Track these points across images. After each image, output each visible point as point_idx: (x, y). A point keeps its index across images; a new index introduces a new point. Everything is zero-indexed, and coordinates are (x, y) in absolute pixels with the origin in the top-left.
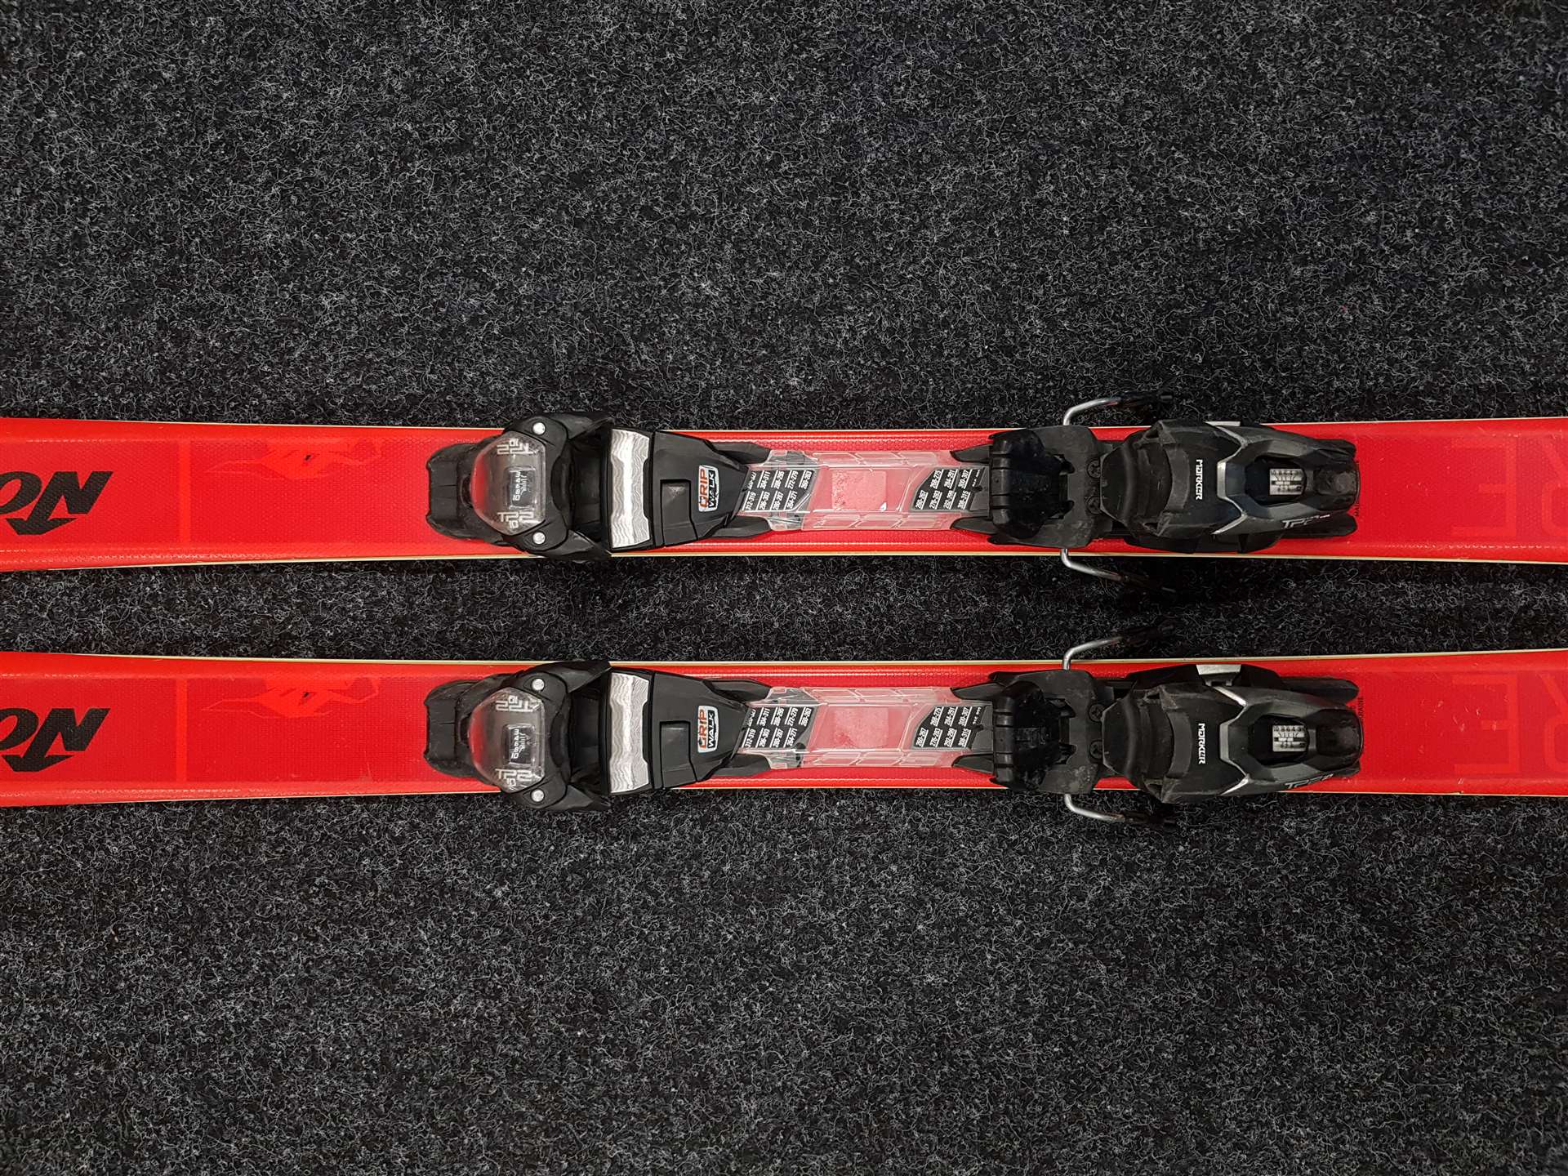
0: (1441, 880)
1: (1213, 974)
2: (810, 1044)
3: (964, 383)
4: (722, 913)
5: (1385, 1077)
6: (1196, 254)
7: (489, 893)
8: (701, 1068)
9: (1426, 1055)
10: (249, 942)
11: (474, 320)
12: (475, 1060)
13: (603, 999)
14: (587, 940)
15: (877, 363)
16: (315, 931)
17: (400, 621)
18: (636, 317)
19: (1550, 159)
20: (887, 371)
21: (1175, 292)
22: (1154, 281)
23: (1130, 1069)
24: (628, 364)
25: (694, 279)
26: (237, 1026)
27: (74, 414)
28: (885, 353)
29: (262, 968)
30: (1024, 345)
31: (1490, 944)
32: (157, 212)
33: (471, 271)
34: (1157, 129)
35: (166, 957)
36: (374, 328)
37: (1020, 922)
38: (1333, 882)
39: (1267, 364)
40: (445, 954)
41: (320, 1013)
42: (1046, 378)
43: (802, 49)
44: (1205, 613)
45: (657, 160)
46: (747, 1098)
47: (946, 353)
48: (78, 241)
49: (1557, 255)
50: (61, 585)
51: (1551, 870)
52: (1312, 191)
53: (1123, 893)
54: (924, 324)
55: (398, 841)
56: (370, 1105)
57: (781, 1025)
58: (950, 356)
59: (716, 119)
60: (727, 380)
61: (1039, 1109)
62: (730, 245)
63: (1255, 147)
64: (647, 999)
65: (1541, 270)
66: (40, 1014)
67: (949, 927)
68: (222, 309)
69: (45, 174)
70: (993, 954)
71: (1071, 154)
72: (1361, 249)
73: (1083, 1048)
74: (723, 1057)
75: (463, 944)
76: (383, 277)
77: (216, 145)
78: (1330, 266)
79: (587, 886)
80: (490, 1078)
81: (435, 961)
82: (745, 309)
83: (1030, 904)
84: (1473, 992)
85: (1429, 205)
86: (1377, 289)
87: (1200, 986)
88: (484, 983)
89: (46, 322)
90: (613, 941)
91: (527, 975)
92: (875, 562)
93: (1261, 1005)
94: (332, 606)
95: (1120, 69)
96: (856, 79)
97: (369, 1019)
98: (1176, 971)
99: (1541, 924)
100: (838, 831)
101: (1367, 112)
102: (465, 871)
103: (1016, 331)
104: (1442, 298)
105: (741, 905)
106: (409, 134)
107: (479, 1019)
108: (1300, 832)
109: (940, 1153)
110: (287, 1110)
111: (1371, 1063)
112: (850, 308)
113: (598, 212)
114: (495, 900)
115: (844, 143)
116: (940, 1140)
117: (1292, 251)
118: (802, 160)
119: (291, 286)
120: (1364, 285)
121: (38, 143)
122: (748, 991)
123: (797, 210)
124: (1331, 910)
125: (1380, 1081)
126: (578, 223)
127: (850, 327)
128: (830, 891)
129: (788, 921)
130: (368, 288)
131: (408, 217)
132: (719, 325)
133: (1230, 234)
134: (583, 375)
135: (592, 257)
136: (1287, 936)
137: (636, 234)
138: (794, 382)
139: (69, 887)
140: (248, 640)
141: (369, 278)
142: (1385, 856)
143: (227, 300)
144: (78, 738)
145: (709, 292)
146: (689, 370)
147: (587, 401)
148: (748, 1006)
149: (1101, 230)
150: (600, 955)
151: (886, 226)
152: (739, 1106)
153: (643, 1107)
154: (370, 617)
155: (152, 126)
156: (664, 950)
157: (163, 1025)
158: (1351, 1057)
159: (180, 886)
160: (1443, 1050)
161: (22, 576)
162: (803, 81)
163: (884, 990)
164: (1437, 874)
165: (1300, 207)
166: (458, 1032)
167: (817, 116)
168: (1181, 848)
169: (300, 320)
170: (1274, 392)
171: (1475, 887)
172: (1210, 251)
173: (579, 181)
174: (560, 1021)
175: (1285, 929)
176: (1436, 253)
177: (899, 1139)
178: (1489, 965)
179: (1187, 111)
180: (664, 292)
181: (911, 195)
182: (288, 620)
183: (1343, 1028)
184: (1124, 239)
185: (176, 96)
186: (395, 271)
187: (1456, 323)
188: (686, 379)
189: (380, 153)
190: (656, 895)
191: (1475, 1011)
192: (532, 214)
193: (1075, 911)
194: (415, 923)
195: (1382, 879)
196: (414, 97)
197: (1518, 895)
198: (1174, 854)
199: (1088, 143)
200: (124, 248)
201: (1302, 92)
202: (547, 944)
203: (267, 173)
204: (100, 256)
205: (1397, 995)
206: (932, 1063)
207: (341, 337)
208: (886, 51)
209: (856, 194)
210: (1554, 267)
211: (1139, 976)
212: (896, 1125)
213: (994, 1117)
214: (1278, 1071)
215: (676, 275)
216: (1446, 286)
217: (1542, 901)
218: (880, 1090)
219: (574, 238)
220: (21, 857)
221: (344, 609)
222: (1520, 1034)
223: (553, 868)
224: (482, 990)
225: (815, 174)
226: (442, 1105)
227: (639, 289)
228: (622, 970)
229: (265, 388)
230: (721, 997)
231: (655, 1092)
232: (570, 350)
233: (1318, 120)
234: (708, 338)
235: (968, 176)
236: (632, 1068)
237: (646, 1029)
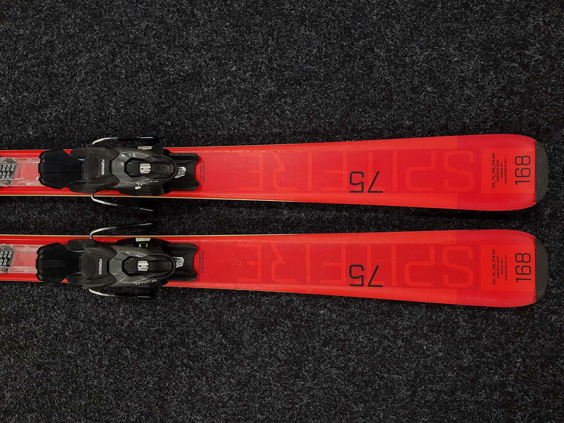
0: (253, 323)
1: (168, 355)
2: (29, 374)
3: (88, 132)
5: (230, 398)
6: (170, 83)
9: (246, 391)
15: (59, 126)
19: (303, 43)
20: (62, 129)
21: (162, 98)
22: (154, 94)
23: (137, 390)
28: (62, 122)
30: (108, 119)
31: (271, 349)
34: (157, 38)
37: (101, 333)
38: (213, 322)
39: (194, 125)
42: (116, 131)
43: (38, 14)
44: (170, 220)
46: (7, 392)
47: (82, 122)
49: (305, 81)
51: (296, 321)
52: (212, 59)
53: (137, 323)
54: (75, 111)
57: (20, 366)
58: (83, 123)
61: (105, 402)
62: (12, 85)
63: (192, 43)
65: (298, 87)
67: (77, 334)
70: (91, 344)
71: (126, 48)
72: (229, 80)
73: (121, 381)
78: (218, 88)
83: (105, 326)
84: (264, 368)
85: (256, 63)
86: (235, 96)
87: (163, 359)
92: (56, 199)
93: (185, 368)
95: (145, 16)
96: (55, 24)
98: (155, 354)
99: (291, 342)
100: (40, 297)
101: (234, 28)
103: (106, 114)
104: (259, 99)
105: (8, 323)
108: (201, 302)
109: (71, 416)
111: (224, 393)
112: (50, 106)
115: (49, 47)
116: (71, 412)
117: (204, 82)
118: (36, 53)
120: (230, 95)
123: (34, 71)
124: (212, 333)
125: (228, 401)
127: (50, 113)
128: (37, 319)
129: (24, 328)
133: (182, 76)
136: (195, 343)
138: (31, 133)
142: (232, 313)
149: (136, 75)
151: (63, 75)
152: (4, 394)
158: (217, 390)
160: (252, 390)
162: (38, 25)
163: (54, 356)
164: (251, 321)
165: (208, 65)
167: (41, 38)
168: (158, 307)
170: (196, 135)
171: (266, 326)
172: (174, 82)
175: (194, 340)
176: (258, 81)
177: (57, 410)
178: (271, 357)
179: (169, 30)
181: (71, 64)
183: (215, 379)
184: (144, 79)
187: (264, 109)
191: (265, 376)
193: (120, 330)
195: (231, 322)
197: (282, 331)
198: (156, 309)
199: (131, 43)
201: (210, 21)
205: (235, 367)
206: (70, 383)
208: (65, 13)
209: (53, 65)
210: (304, 85)
211: (142, 355)
212: (56, 404)
213: (90, 404)
214: (191, 394)
216: (261, 94)
217: (291, 333)
218: (51, 392)
222: (281, 385)
225: (40, 58)
233: (216, 32)
235: (91, 57)
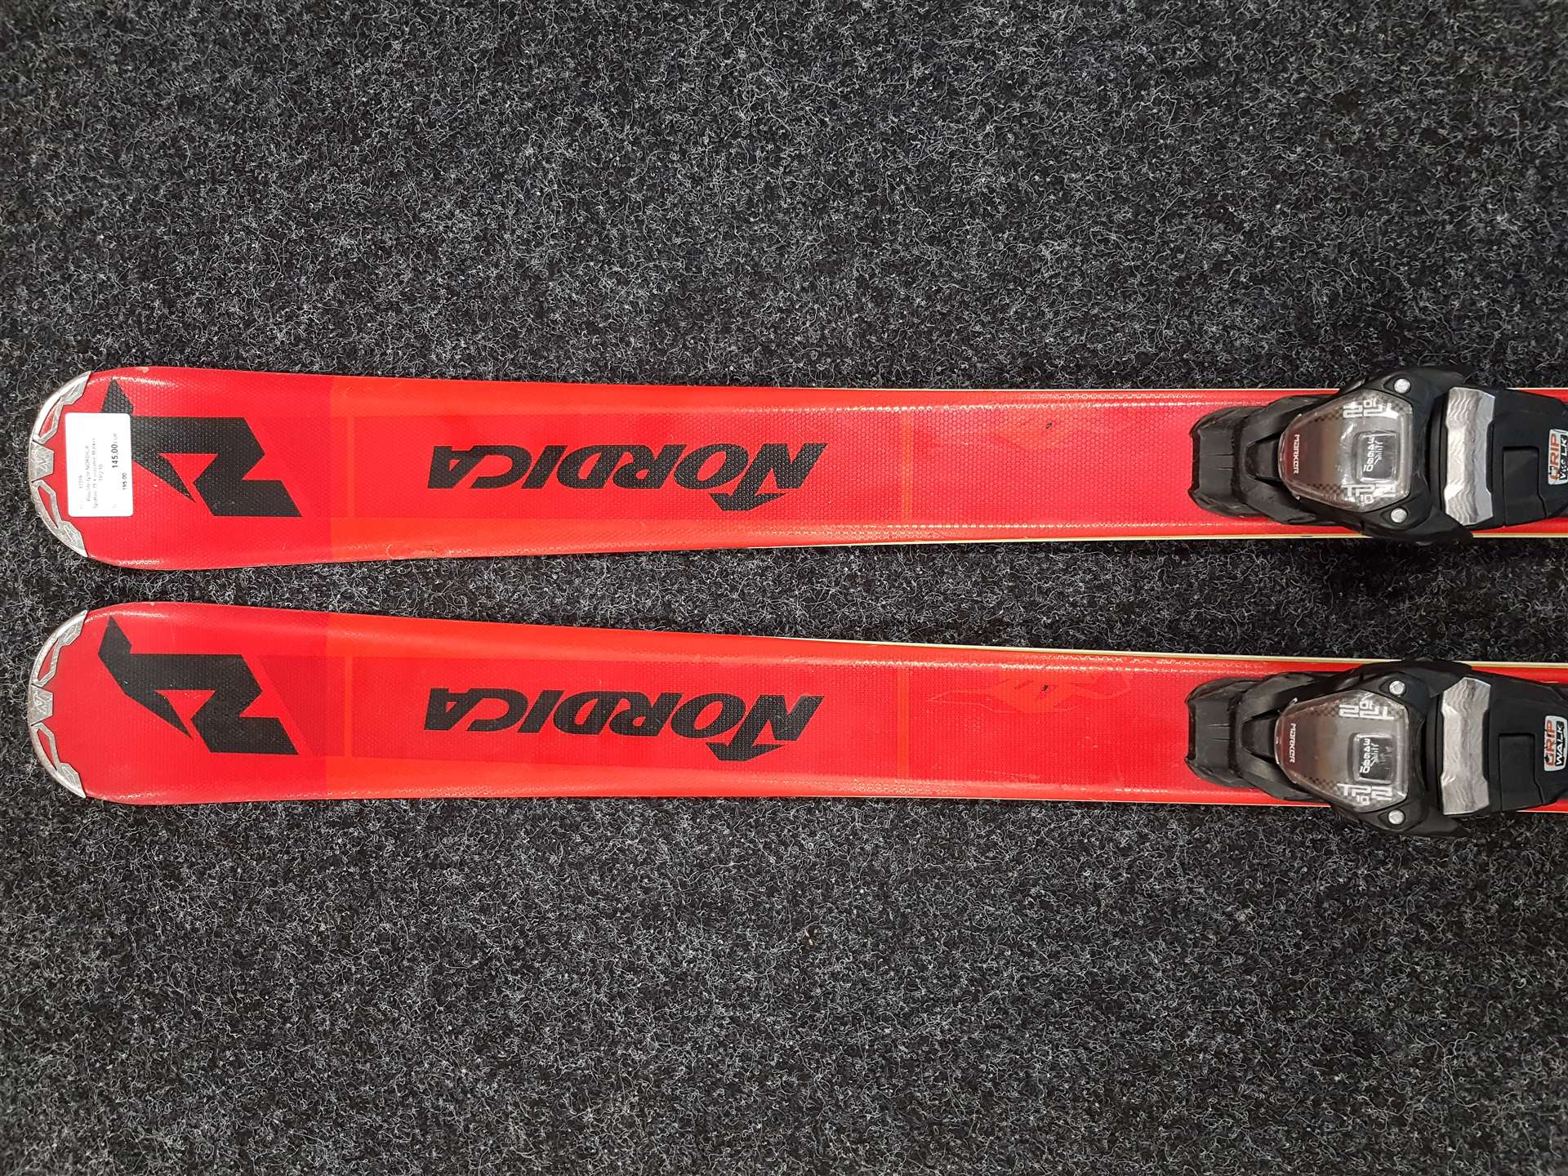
4: (1513, 954)
7: (1230, 916)
8: (1485, 1127)
10: (957, 954)
11: (1217, 267)
12: (1212, 1100)
13: (1366, 1043)
14: (1347, 975)
16: (1029, 946)
17: (1126, 608)
18: (1414, 257)
24: (1404, 313)
25: (1486, 211)
26: (943, 1043)
27: (766, 382)
29: (972, 981)
32: (857, 158)
33: (1216, 211)
35: (865, 964)
36: (1100, 279)
40: (1178, 981)
41: (1035, 1035)
45: (1443, 75)
48: (771, 192)
50: (752, 564)
55: (1125, 852)
56: (1091, 1140)
59: (1518, 23)
60: (1527, 328)
64: (1418, 1045)
66: (730, 1018)
68: (928, 263)
69: (735, 120)
74: (1512, 1118)
75: (1201, 971)
76: (1111, 222)
77: (923, 80)
79: (1348, 914)
80: (1231, 1121)
81: (1167, 986)
82: (1551, 245)
88: (1225, 1015)
89: (736, 284)
90: (1378, 977)
91: (1274, 1009)
94: (1049, 590)
97: (1091, 1046)
102: (1202, 890)
106: (1142, 58)
107: (1218, 1054)
110: (998, 1138)
113: (1369, 137)
114: (1237, 924)
119: (1006, 236)
121: (726, 87)
122: (1544, 1044)
126: (1345, 151)
130: (1095, 234)
131: (1142, 152)
132: (1516, 266)
134: (1348, 327)
135: (1362, 190)
137: (1415, 161)
139: (761, 884)
140: (954, 626)
141: (1096, 223)
143: (933, 253)
144: (788, 730)
145: (1504, 226)
146: (1479, 319)
147: (1353, 357)
148: (1545, 1063)
150: (1363, 992)
153: (1413, 1165)
154: (1092, 603)
155: (850, 63)
156: (1441, 991)
157: (862, 1038)
159: (881, 888)
161: (712, 554)
166: (1192, 1067)
169: (1016, 273)
173: (1346, 103)
174: (1315, 1063)
180: (1449, 228)
182: (1000, 604)
185: (879, 28)
186: (1125, 214)
188: (1476, 329)
189: (1110, 81)
190: (1431, 928)
192: (1290, 143)
194: (1142, 944)
196: (1149, 16)
200: (819, 200)
202: (1299, 977)
203: (980, 109)
204: (794, 209)
207: (1062, 291)
215: (1463, 208)
219: (1338, 169)
220: (711, 850)
221: (1061, 593)
223: (1307, 892)
224: (1219, 1022)
226: (1173, 1147)
227: (1418, 225)
228: (1389, 1011)
229: (976, 350)
230: (1509, 1049)
231: (1427, 1150)
232: (1334, 297)
234: (1503, 280)
236: (1400, 1122)
237: (1416, 1078)
